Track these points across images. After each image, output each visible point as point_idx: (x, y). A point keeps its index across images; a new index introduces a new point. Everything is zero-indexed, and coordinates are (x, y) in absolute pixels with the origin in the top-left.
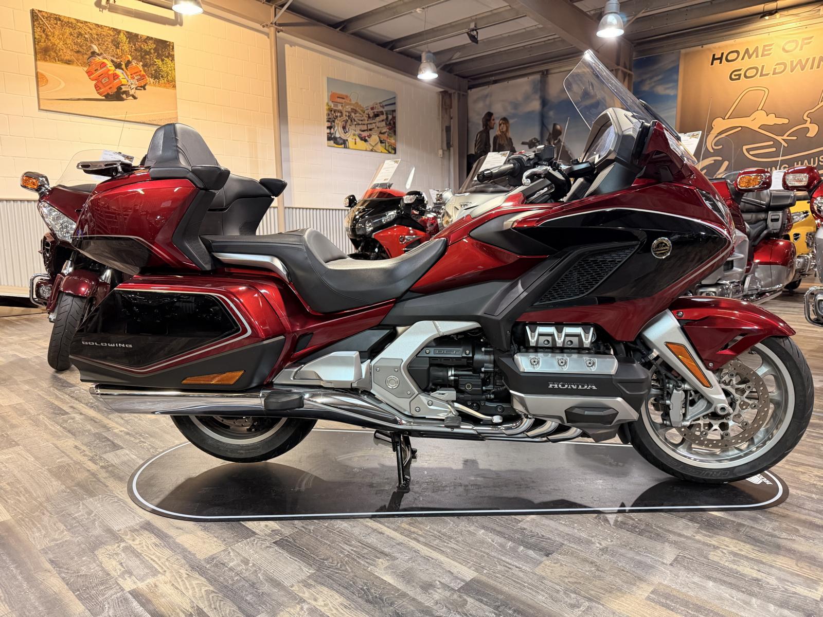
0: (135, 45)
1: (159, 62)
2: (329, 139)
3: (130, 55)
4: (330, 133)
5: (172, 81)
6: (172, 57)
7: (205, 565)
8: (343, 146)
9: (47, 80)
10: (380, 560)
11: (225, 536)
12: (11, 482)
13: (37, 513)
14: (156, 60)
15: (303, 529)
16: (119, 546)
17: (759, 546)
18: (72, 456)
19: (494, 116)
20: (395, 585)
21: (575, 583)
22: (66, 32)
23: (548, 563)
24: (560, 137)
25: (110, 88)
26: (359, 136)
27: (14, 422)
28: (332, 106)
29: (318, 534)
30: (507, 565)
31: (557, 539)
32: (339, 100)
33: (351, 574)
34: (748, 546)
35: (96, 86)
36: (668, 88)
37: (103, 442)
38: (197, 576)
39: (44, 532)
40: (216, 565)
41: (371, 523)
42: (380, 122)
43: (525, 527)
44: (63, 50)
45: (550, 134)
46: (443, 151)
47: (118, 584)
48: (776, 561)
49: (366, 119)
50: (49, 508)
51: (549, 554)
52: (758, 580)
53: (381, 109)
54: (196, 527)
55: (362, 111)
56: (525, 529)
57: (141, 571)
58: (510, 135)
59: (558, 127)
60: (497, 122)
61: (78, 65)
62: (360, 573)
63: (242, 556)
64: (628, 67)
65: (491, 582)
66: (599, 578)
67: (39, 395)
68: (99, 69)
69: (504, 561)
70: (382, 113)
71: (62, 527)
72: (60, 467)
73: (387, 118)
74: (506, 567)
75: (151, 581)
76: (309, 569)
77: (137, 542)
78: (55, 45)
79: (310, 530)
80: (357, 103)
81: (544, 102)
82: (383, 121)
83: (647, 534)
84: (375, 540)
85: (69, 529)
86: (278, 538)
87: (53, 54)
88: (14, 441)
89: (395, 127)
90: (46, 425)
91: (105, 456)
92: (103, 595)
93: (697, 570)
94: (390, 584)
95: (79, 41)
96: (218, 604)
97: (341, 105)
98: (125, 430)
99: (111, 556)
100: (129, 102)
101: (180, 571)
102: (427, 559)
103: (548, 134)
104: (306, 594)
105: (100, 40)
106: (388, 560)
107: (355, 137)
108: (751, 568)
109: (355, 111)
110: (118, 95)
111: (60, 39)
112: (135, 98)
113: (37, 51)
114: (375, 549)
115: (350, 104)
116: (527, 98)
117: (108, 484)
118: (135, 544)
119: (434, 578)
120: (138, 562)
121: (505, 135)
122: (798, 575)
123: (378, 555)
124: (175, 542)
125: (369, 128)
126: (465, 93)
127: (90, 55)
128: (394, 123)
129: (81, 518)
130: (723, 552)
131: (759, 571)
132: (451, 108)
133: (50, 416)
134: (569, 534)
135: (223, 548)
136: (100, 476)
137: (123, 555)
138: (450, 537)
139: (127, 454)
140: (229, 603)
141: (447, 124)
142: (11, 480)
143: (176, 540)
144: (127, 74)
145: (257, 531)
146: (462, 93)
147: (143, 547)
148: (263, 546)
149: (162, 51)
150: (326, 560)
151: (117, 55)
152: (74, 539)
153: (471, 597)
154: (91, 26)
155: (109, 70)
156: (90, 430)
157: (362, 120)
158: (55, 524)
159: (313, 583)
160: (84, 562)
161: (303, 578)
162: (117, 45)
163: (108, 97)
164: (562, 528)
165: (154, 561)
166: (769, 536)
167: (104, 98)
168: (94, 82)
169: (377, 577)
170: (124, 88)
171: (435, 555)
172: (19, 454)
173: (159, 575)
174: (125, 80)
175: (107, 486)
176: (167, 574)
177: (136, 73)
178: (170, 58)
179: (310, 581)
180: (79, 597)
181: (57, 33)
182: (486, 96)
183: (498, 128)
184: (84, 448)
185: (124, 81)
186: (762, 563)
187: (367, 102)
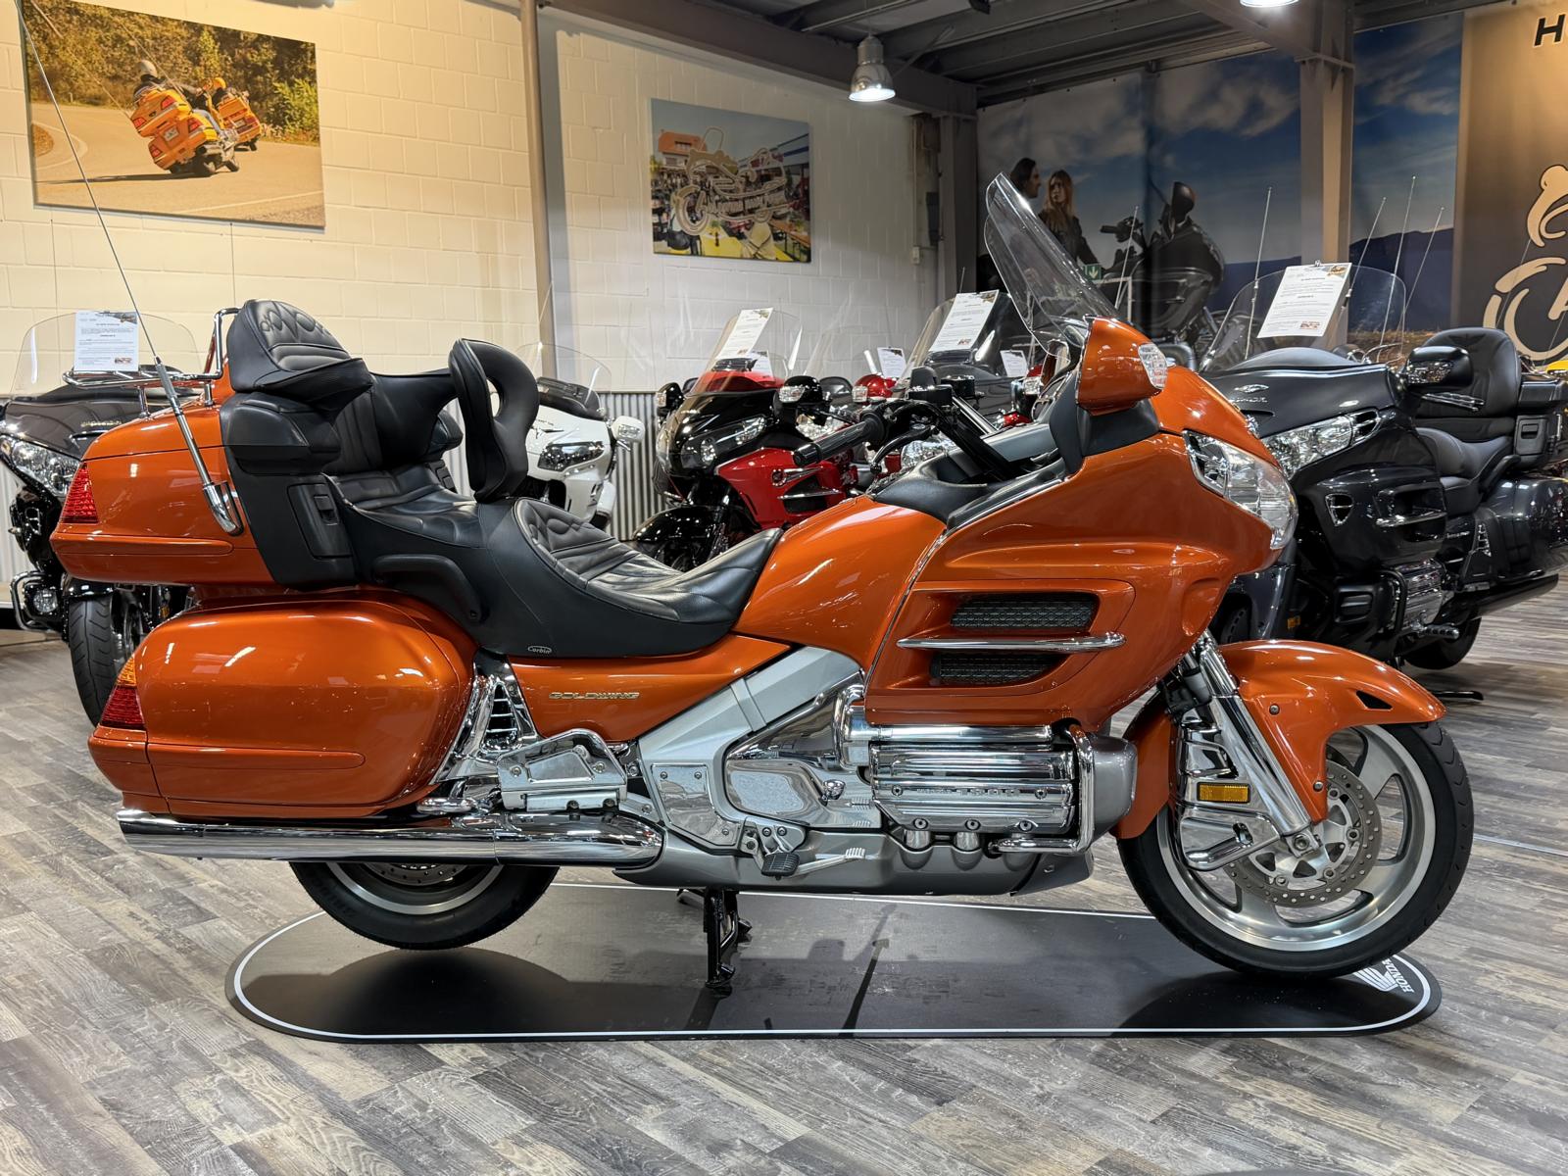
0: (232, 55)
1: (283, 88)
2: (657, 237)
3: (223, 77)
4: (659, 224)
5: (311, 128)
6: (311, 76)
7: (354, 1110)
8: (689, 250)
9: (52, 143)
10: (650, 1107)
11: (390, 1066)
12: (24, 975)
13: (73, 1027)
14: (276, 84)
15: (527, 1058)
16: (212, 1080)
17: (1325, 1096)
18: (125, 930)
19: (1039, 167)
20: (666, 1144)
21: (973, 1146)
22: (90, 38)
23: (936, 1115)
24: (1190, 214)
25: (183, 149)
26: (725, 228)
27: (16, 867)
28: (664, 162)
29: (549, 1065)
30: (865, 1117)
31: (968, 1079)
32: (680, 149)
33: (596, 1128)
34: (1307, 1096)
35: (153, 149)
36: (1437, 99)
37: (180, 905)
38: (340, 1125)
39: (87, 1057)
40: (373, 1111)
41: (644, 1047)
42: (772, 192)
43: (917, 1057)
44: (83, 75)
45: (1167, 206)
46: (921, 248)
47: (213, 1136)
48: (1344, 1120)
49: (741, 187)
50: (93, 1017)
51: (944, 1102)
52: (1295, 1148)
53: (776, 164)
54: (342, 1053)
55: (731, 169)
56: (915, 1061)
57: (251, 1118)
58: (1075, 210)
59: (1186, 191)
60: (1045, 181)
61: (115, 106)
62: (610, 1125)
63: (416, 1097)
64: (1342, 53)
65: (830, 1142)
66: (1018, 1140)
67: (56, 816)
68: (158, 111)
69: (861, 1111)
70: (778, 172)
71: (117, 1049)
72: (105, 950)
73: (790, 182)
74: (863, 1120)
75: (265, 1131)
76: (527, 1119)
77: (243, 1073)
78: (67, 65)
79: (537, 1058)
80: (720, 153)
81: (1153, 135)
82: (779, 189)
83: (1134, 1073)
84: (647, 1076)
85: (129, 1053)
86: (480, 1070)
87: (63, 85)
88: (20, 903)
89: (808, 202)
90: (75, 875)
91: (185, 931)
92: (189, 1150)
93: (1194, 1131)
94: (657, 1143)
95: (117, 54)
96: (371, 1166)
97: (683, 159)
98: (219, 883)
99: (199, 1095)
100: (222, 178)
101: (314, 1118)
102: (729, 1106)
103: (1162, 209)
104: (516, 1155)
105: (161, 48)
106: (662, 1107)
107: (715, 230)
108: (1294, 1130)
109: (715, 171)
110: (197, 164)
111: (78, 53)
112: (233, 168)
113: (32, 81)
114: (644, 1089)
115: (706, 157)
116: (1113, 126)
117: (192, 978)
118: (240, 1077)
119: (735, 1134)
120: (245, 1104)
121: (1064, 211)
122: (1371, 1142)
123: (648, 1099)
124: (304, 1074)
125: (748, 207)
126: (969, 117)
127: (140, 82)
128: (807, 193)
129: (148, 1034)
130: (1256, 1104)
131: (1304, 1134)
132: (939, 150)
133: (81, 856)
134: (990, 1071)
135: (386, 1084)
136: (176, 966)
137: (220, 1092)
138: (779, 1073)
139: (224, 928)
140: (390, 1165)
141: (930, 190)
142: (21, 972)
143: (309, 1072)
144: (217, 121)
145: (446, 1059)
146: (963, 116)
147: (252, 1081)
148: (454, 1083)
149: (289, 63)
150: (558, 1105)
151: (196, 78)
152: (138, 1068)
153: (789, 1164)
154: (141, 20)
155: (179, 112)
156: (153, 885)
157: (731, 191)
158: (104, 1044)
159: (530, 1140)
160: (155, 1101)
161: (515, 1131)
162: (195, 56)
163: (179, 171)
164: (982, 1061)
165: (270, 1102)
166: (1355, 1079)
167: (168, 172)
168: (149, 140)
169: (641, 1133)
170: (210, 150)
171: (746, 1100)
172: (31, 926)
173: (279, 1124)
174: (213, 132)
175: (190, 984)
176: (292, 1121)
177: (235, 115)
178: (308, 79)
179: (526, 1137)
180: (151, 1153)
181: (71, 41)
182: (1019, 123)
183: (1047, 196)
184: (146, 916)
185: (210, 134)
186: (1317, 1121)
187: (743, 151)
